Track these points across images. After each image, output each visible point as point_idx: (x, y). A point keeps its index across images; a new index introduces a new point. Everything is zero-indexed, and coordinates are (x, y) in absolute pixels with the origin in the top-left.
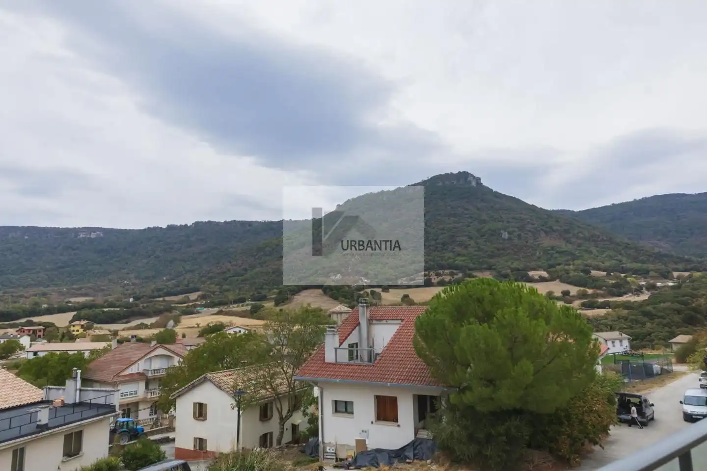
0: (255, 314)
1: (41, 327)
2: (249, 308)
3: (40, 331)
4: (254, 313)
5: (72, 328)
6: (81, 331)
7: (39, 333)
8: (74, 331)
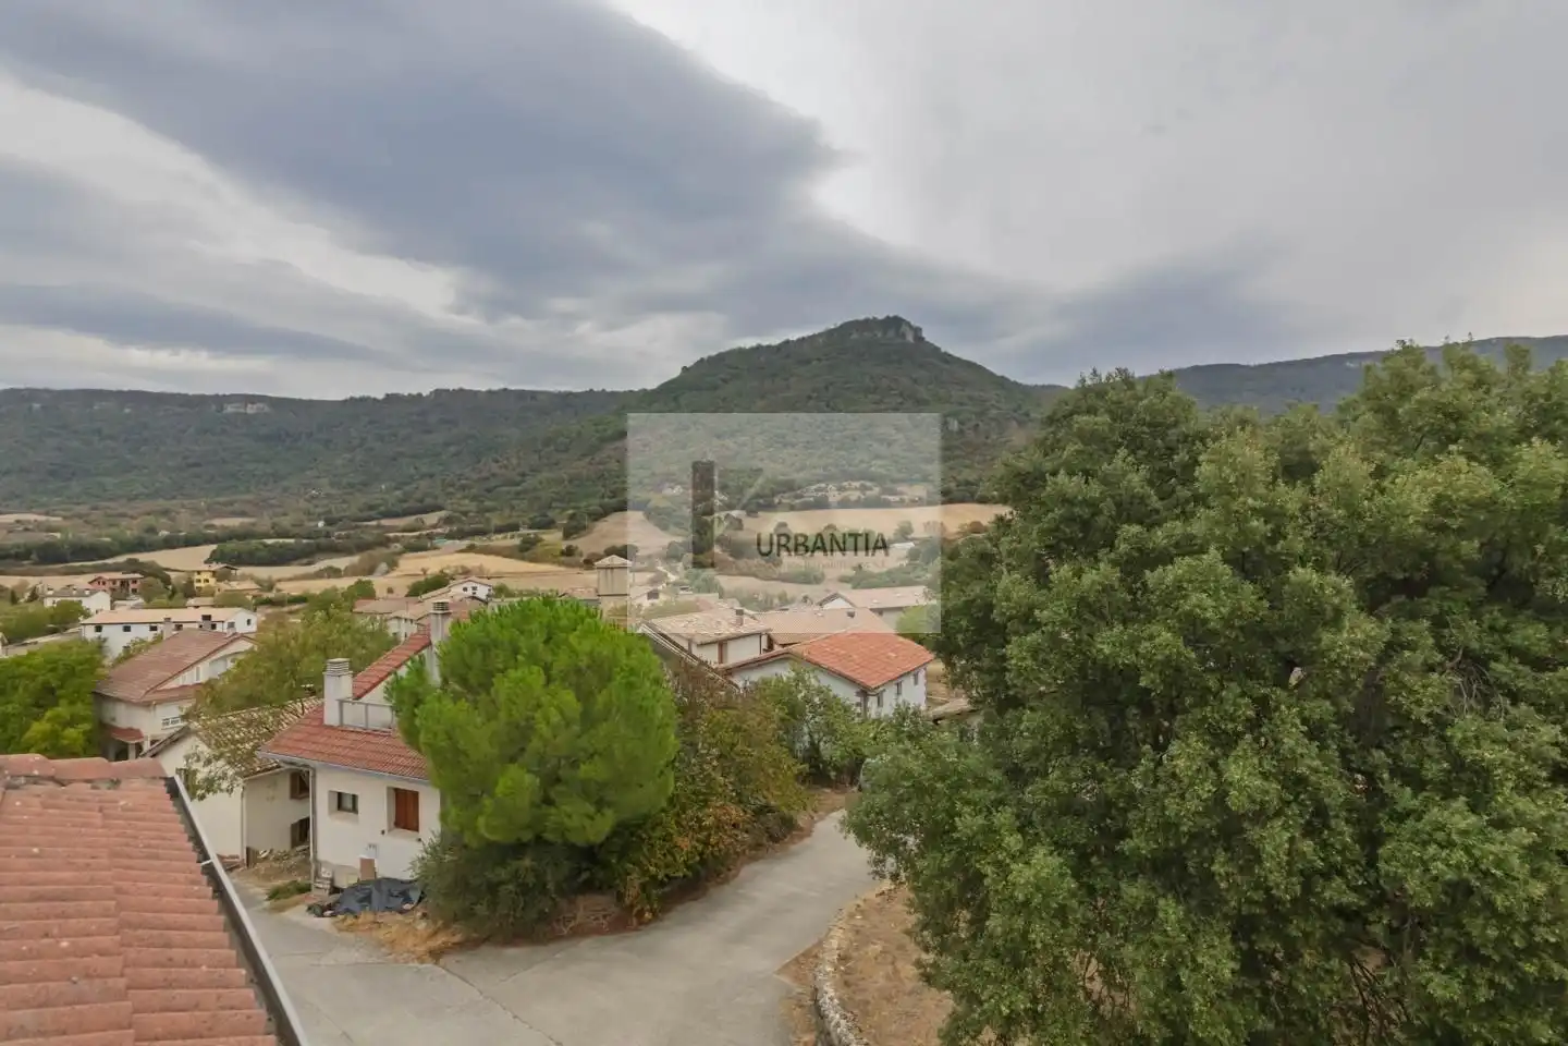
0: (526, 554)
1: (137, 576)
2: (517, 541)
3: (135, 581)
4: (526, 551)
5: (197, 577)
6: (212, 581)
7: (132, 586)
8: (199, 581)
